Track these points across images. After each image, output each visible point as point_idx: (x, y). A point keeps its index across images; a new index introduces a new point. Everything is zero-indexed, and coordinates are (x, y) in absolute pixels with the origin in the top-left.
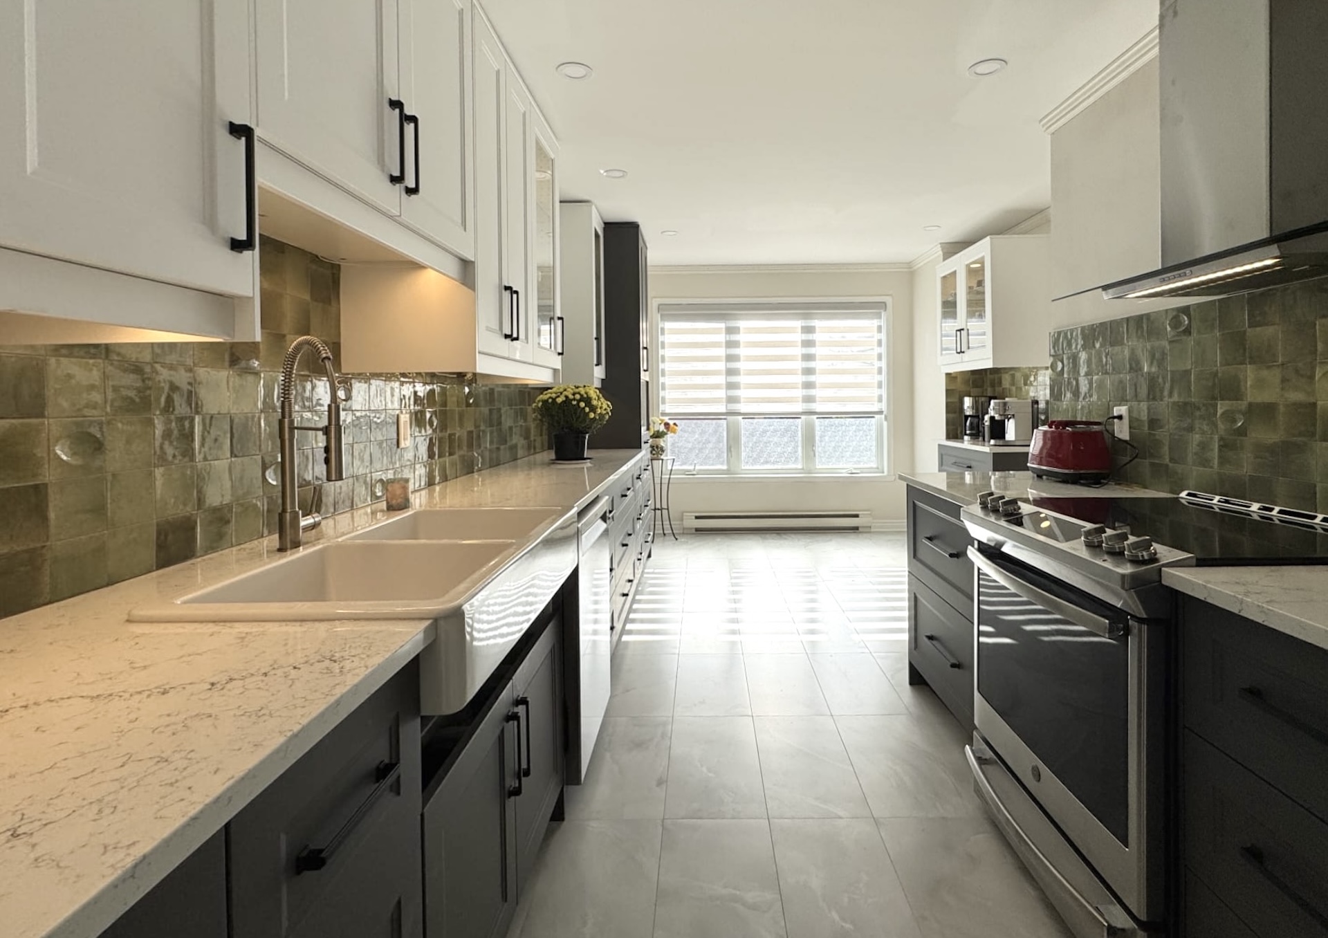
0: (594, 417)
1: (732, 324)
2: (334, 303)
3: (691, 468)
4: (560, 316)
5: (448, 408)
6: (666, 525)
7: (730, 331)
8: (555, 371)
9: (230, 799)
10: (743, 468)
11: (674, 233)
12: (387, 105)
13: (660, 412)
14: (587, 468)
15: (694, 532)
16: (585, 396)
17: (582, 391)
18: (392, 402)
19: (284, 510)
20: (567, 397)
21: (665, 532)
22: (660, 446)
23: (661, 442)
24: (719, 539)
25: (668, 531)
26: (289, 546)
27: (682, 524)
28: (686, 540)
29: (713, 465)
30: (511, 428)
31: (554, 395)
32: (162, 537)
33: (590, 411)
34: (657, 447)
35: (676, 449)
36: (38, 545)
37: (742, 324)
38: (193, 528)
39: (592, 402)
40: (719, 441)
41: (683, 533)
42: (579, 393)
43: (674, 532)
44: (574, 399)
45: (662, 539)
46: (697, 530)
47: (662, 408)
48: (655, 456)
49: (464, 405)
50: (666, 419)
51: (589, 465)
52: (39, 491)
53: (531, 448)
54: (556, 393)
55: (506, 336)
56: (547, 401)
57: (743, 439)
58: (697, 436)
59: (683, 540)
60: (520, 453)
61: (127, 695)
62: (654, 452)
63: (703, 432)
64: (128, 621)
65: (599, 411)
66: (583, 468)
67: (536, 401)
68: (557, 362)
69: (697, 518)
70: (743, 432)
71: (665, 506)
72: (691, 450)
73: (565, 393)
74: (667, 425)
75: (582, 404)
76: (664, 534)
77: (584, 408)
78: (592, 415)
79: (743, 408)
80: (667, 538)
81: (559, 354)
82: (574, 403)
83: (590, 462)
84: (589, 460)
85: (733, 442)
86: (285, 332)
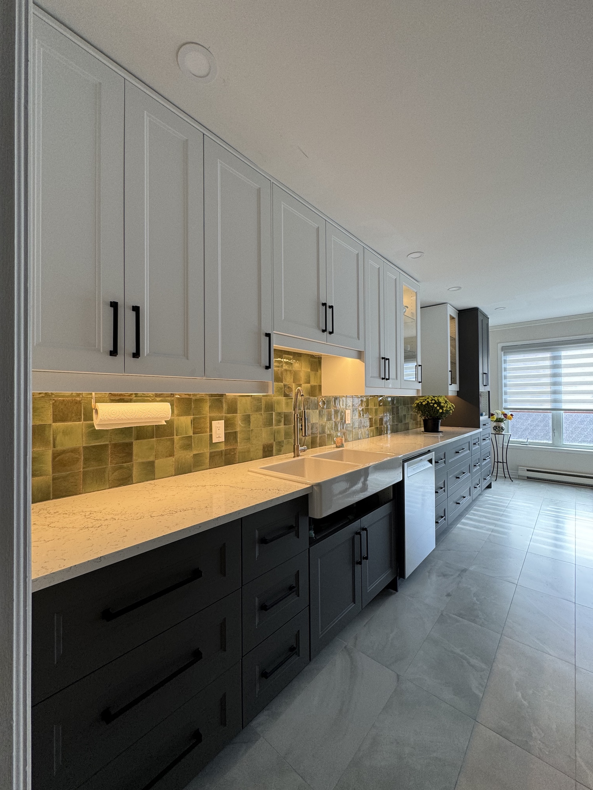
0: (442, 412)
1: (556, 354)
2: (319, 371)
3: (526, 441)
4: (420, 364)
5: (369, 407)
6: (506, 471)
7: (554, 358)
8: (418, 390)
9: (239, 513)
10: (564, 443)
11: (503, 308)
12: (321, 305)
13: (504, 407)
14: (440, 436)
15: (526, 478)
16: (437, 401)
17: (436, 399)
18: (343, 405)
19: (295, 444)
20: (428, 402)
21: (506, 476)
22: (501, 427)
23: (502, 425)
24: (542, 485)
25: (507, 476)
26: (296, 456)
27: (518, 473)
28: (519, 483)
29: (541, 440)
30: (405, 416)
31: (422, 401)
32: (264, 449)
33: (440, 408)
34: (499, 427)
35: (515, 429)
36: (235, 447)
37: (564, 353)
38: (273, 447)
39: (441, 404)
40: (546, 426)
41: (518, 478)
42: (434, 400)
43: (511, 476)
44: (432, 403)
45: (504, 479)
46: (528, 478)
47: (504, 405)
48: (498, 432)
49: (378, 406)
50: (506, 412)
51: (441, 435)
52: (236, 433)
53: (417, 424)
54: (423, 400)
55: (383, 379)
56: (418, 404)
57: (565, 425)
58: (529, 422)
59: (516, 482)
60: (410, 426)
61: (236, 488)
62: (497, 430)
63: (533, 420)
64: (248, 471)
65: (445, 409)
66: (438, 436)
67: (415, 403)
68: (419, 386)
69: (528, 470)
70: (564, 421)
71: (505, 461)
72: (525, 430)
73: (428, 400)
74: (505, 415)
75: (436, 405)
76: (505, 477)
77: (436, 407)
78: (441, 411)
79: (565, 406)
80: (506, 479)
81: (419, 382)
82: (431, 405)
83: (441, 434)
84: (441, 433)
85: (557, 426)
86: (301, 383)
